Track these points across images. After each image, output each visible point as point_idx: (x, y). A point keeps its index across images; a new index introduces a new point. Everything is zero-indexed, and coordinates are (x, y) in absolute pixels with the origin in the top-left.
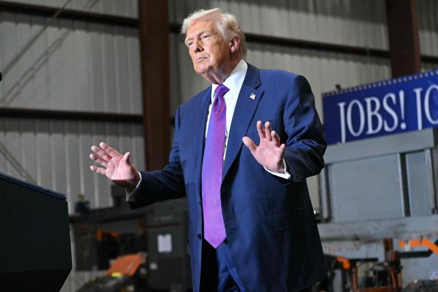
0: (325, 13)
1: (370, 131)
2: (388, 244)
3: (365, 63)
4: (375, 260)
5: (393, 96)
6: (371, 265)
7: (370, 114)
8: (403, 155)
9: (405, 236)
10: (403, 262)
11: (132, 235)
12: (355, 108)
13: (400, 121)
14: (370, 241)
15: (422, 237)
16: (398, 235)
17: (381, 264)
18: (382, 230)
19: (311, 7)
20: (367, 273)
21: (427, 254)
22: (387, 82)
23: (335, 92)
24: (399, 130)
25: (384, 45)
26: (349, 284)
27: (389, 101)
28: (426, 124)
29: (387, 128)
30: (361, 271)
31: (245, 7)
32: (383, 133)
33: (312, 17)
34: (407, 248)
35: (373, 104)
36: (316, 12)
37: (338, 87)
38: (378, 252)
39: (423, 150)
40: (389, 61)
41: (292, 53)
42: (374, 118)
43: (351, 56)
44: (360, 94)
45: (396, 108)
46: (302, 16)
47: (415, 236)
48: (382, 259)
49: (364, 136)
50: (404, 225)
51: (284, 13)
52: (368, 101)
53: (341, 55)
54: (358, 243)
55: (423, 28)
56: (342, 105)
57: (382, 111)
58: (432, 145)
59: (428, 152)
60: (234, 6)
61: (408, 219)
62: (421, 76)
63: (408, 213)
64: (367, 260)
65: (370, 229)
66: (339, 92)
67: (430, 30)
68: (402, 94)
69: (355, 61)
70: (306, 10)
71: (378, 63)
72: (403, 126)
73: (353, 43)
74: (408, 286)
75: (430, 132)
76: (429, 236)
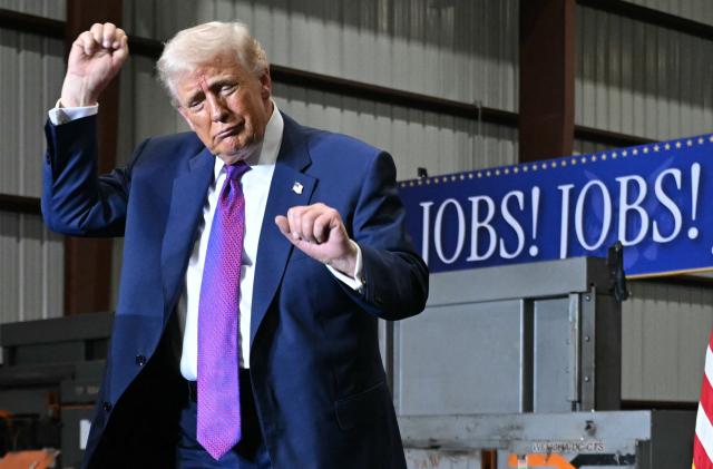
0: (408, 35)
1: (474, 257)
2: (489, 459)
3: (473, 133)
5: (520, 195)
7: (475, 225)
8: (529, 303)
9: (520, 447)
11: (35, 416)
12: (450, 213)
13: (529, 243)
14: (457, 451)
15: (549, 449)
16: (507, 443)
18: (479, 434)
19: (384, 24)
22: (511, 168)
23: (415, 181)
24: (525, 257)
25: (510, 105)
27: (513, 202)
28: (574, 249)
29: (504, 254)
31: (262, 14)
32: (496, 260)
33: (384, 41)
35: (483, 206)
36: (391, 33)
37: (422, 172)
39: (566, 296)
40: (516, 132)
41: (342, 107)
42: (483, 232)
43: (449, 119)
44: (461, 187)
45: (523, 217)
46: (366, 37)
47: (538, 448)
49: (462, 264)
50: (519, 428)
51: (333, 29)
52: (475, 200)
53: (431, 116)
54: (434, 452)
55: (582, 77)
56: (426, 206)
57: (498, 221)
58: (583, 287)
59: (575, 298)
60: (244, 9)
61: (528, 416)
62: (574, 162)
63: (528, 407)
65: (458, 431)
66: (424, 180)
67: (595, 80)
68: (536, 192)
69: (455, 128)
70: (375, 28)
71: (498, 136)
72: (534, 251)
73: (453, 96)
75: (582, 262)
76: (563, 449)
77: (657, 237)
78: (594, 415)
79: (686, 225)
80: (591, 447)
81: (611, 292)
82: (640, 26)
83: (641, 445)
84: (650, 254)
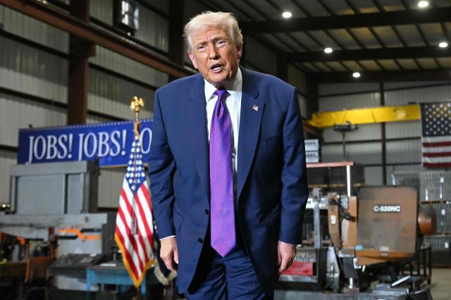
0: (27, 73)
1: (48, 157)
2: (51, 230)
3: (51, 109)
4: (42, 240)
5: (65, 137)
6: (39, 242)
7: (49, 146)
8: (67, 176)
9: (62, 226)
10: (60, 242)
12: (40, 141)
13: (68, 153)
14: (40, 227)
15: (72, 227)
16: (58, 224)
17: (46, 243)
18: (48, 221)
19: (18, 67)
20: (36, 247)
21: (74, 238)
23: (28, 129)
24: (66, 159)
25: (64, 100)
26: (23, 255)
27: (63, 139)
28: (84, 157)
29: (59, 157)
30: (33, 246)
32: (56, 160)
33: (18, 74)
34: (63, 233)
35: (52, 139)
36: (21, 71)
37: (31, 126)
38: (44, 235)
39: (79, 174)
40: (66, 111)
42: (52, 149)
43: (42, 104)
44: (45, 132)
45: (67, 144)
46: (11, 73)
47: (69, 226)
48: (46, 239)
49: (44, 160)
50: (62, 219)
52: (49, 137)
53: (35, 102)
54: (31, 228)
55: (91, 92)
56: (32, 138)
57: (57, 145)
58: (85, 171)
59: (82, 176)
61: (66, 216)
63: (66, 211)
64: (37, 240)
65: (40, 220)
66: (31, 129)
68: (71, 136)
69: (44, 107)
70: (14, 69)
71: (60, 111)
72: (70, 156)
73: (44, 96)
74: (61, 257)
75: (85, 163)
76: (77, 227)
77: (112, 154)
78: (88, 215)
79: (122, 150)
80: (87, 226)
81: (94, 173)
82: (111, 77)
83: (104, 225)
84: (109, 159)
